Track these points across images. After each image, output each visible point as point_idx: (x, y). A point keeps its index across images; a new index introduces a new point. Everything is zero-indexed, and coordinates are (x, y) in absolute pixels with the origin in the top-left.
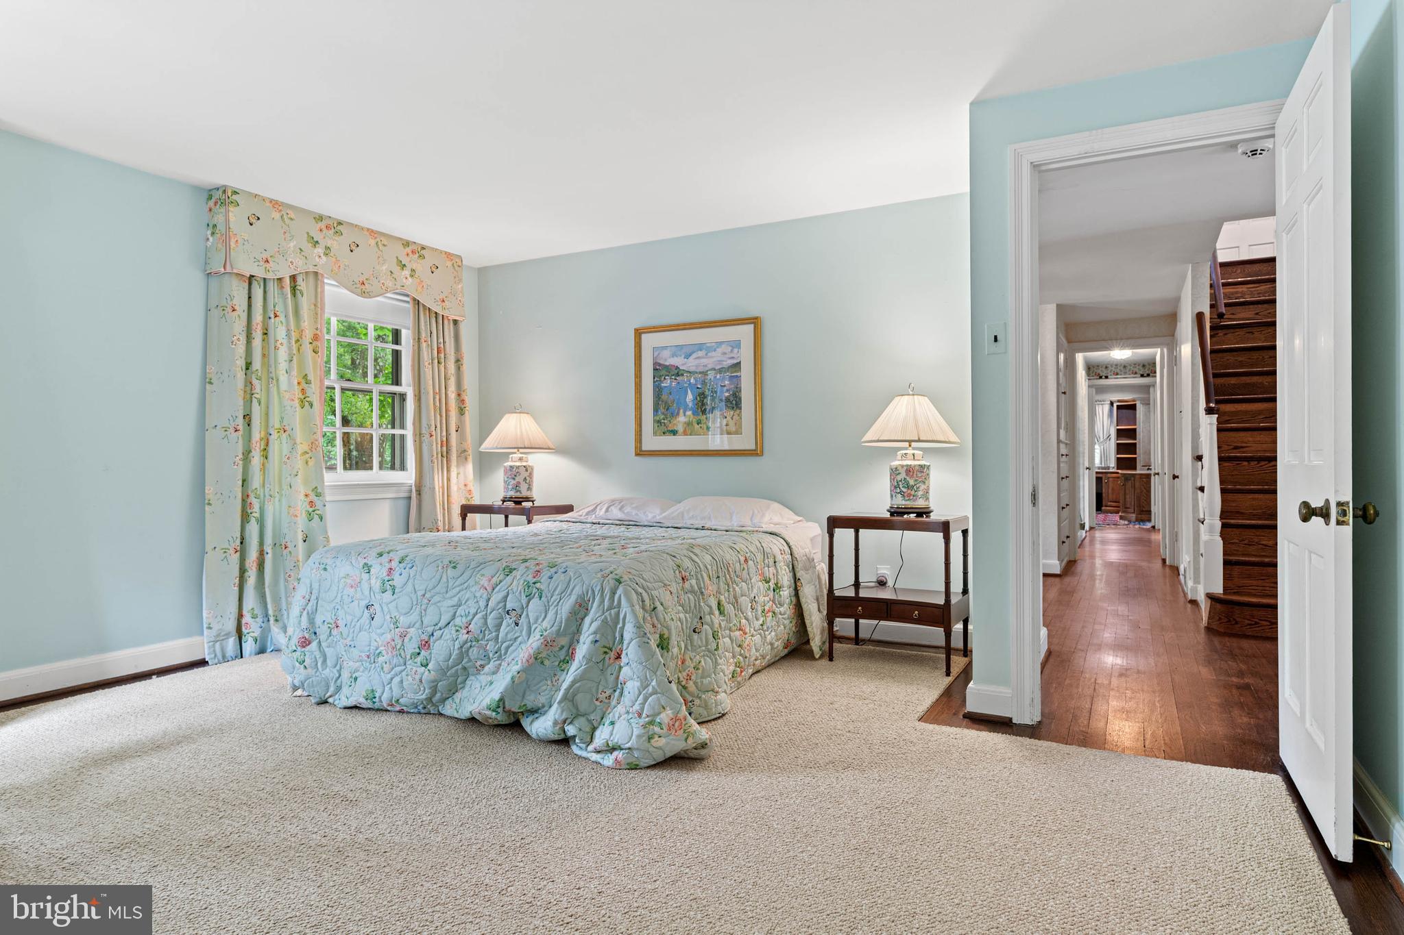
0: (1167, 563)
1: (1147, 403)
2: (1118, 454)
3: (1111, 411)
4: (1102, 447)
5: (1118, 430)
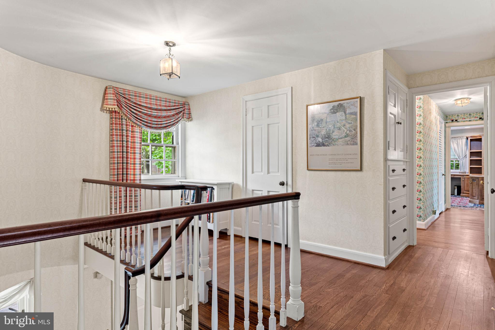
2: (470, 165)
3: (467, 142)
5: (471, 152)
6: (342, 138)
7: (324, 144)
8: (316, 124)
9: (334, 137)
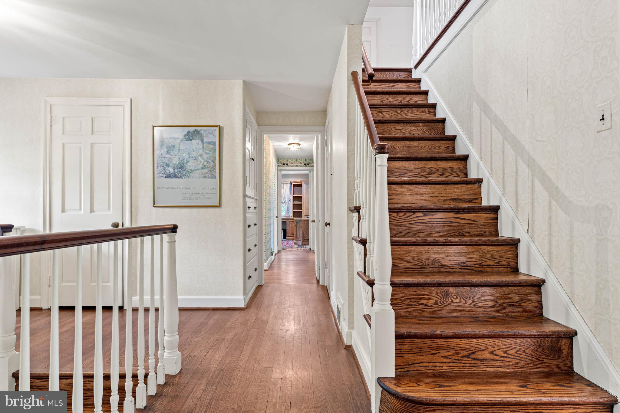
0: (320, 283)
1: (307, 184)
2: (294, 209)
3: (291, 187)
4: (287, 206)
5: (294, 197)
6: (198, 170)
7: (176, 175)
8: (166, 150)
9: (189, 168)
